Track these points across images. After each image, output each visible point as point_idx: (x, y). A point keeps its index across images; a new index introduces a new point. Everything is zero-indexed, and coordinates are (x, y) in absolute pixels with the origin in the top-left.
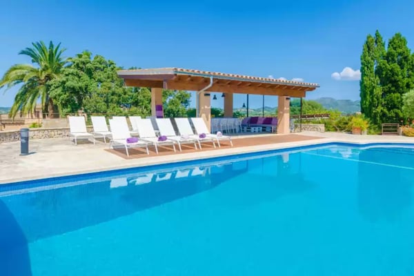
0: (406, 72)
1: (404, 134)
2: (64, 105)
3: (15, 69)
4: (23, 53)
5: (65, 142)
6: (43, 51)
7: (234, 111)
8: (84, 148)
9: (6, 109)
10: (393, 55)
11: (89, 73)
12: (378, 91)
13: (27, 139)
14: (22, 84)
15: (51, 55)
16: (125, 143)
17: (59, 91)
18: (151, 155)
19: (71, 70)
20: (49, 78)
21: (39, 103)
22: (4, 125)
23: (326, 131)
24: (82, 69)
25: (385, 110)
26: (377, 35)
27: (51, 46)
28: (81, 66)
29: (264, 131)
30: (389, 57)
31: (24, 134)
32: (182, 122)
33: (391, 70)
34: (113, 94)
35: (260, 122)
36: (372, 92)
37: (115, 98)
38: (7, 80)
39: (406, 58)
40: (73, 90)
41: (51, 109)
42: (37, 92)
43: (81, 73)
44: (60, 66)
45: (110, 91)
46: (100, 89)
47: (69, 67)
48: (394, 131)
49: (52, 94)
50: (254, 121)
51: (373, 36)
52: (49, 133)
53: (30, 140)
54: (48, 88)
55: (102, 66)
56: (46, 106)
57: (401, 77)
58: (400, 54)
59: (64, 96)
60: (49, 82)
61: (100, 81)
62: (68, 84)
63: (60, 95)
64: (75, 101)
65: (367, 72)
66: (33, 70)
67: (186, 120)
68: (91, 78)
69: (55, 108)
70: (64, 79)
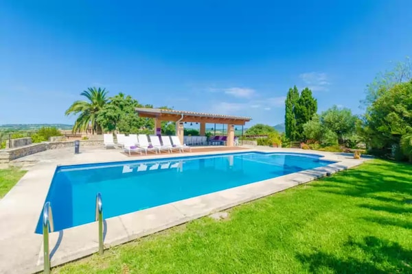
0: (309, 112)
1: (303, 148)
2: (105, 126)
3: (77, 104)
4: (83, 94)
5: (101, 148)
6: (94, 93)
7: (206, 132)
8: (111, 151)
9: (71, 126)
10: (303, 101)
11: (121, 107)
12: (294, 122)
13: (78, 145)
14: (81, 113)
15: (99, 96)
16: (129, 149)
17: (102, 118)
18: (143, 155)
19: (110, 106)
20: (97, 109)
21: (90, 124)
22: (68, 137)
23: (258, 145)
24: (117, 105)
25: (298, 134)
26: (295, 88)
27: (100, 90)
28: (117, 103)
29: (221, 144)
30: (300, 102)
31: (77, 143)
32: (165, 139)
33: (301, 110)
34: (134, 120)
35: (220, 139)
36: (291, 122)
37: (135, 123)
38: (72, 110)
39: (310, 103)
40: (110, 118)
41: (98, 129)
42: (89, 117)
43: (116, 107)
44: (103, 103)
45: (132, 119)
46: (127, 117)
47: (109, 103)
48: (298, 146)
49: (98, 120)
50: (217, 138)
51: (293, 88)
52: (92, 142)
53: (80, 147)
54: (96, 116)
55: (129, 103)
56: (95, 127)
57: (306, 114)
58: (307, 100)
59: (105, 121)
60: (97, 113)
61: (127, 112)
62: (108, 114)
63: (102, 120)
64: (111, 125)
65: (289, 110)
66: (88, 105)
67: (168, 137)
68: (122, 110)
69: (100, 128)
70: (105, 111)
